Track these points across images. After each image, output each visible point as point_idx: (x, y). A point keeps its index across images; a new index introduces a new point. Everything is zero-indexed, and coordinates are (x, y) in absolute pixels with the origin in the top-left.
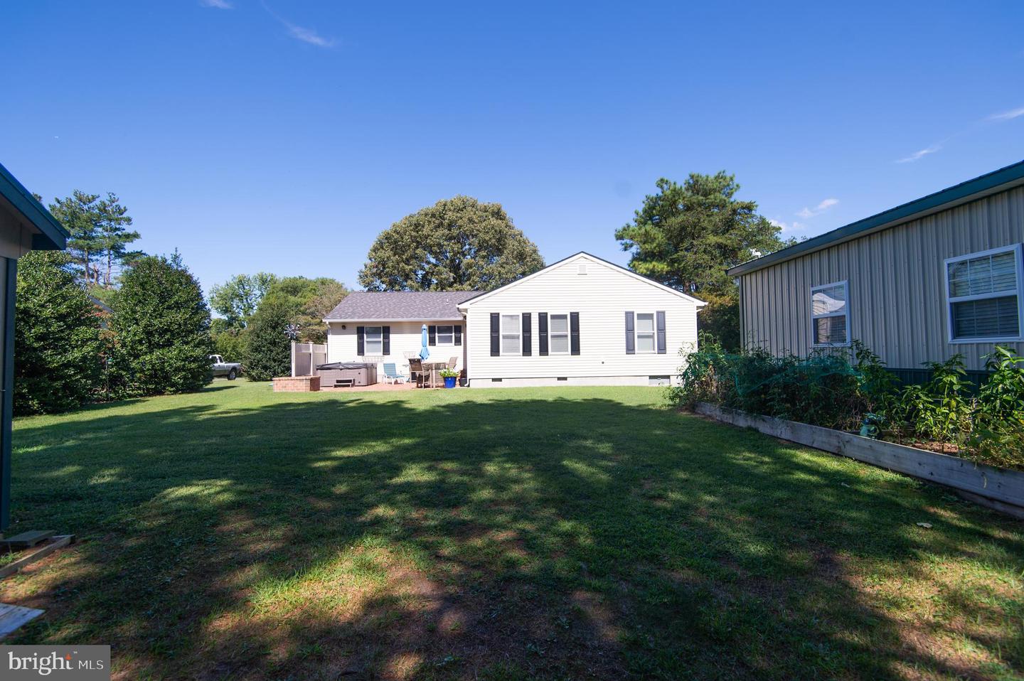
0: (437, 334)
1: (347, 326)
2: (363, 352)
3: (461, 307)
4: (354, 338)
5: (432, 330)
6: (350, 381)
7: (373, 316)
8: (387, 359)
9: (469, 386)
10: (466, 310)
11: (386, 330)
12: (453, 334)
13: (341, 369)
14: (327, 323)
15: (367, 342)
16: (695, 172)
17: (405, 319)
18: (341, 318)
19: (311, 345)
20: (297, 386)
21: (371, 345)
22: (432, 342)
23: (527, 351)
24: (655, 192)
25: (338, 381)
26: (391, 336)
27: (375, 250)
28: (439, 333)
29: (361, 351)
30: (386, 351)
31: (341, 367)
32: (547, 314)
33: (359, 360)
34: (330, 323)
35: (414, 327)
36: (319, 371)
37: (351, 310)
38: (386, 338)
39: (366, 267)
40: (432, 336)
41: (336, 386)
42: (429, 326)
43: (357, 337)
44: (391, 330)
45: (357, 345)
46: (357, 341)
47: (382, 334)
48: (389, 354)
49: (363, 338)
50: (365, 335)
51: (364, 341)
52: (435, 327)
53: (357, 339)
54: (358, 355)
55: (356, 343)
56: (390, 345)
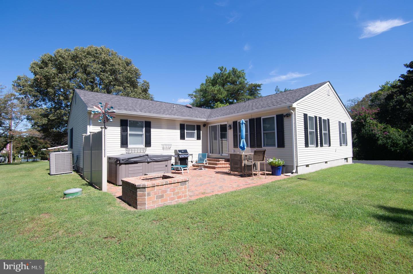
0: (185, 130)
2: (127, 144)
4: (118, 130)
5: (182, 127)
8: (149, 151)
9: (297, 172)
11: (148, 125)
12: (196, 131)
21: (134, 138)
22: (182, 137)
26: (153, 130)
28: (187, 130)
29: (124, 143)
30: (148, 143)
32: (321, 118)
35: (170, 124)
38: (148, 132)
40: (182, 132)
42: (180, 124)
43: (120, 129)
44: (151, 125)
45: (120, 138)
46: (120, 134)
47: (144, 128)
48: (150, 146)
49: (127, 131)
50: (128, 127)
51: (127, 134)
52: (184, 124)
53: (120, 131)
54: (121, 147)
55: (120, 136)
56: (151, 138)
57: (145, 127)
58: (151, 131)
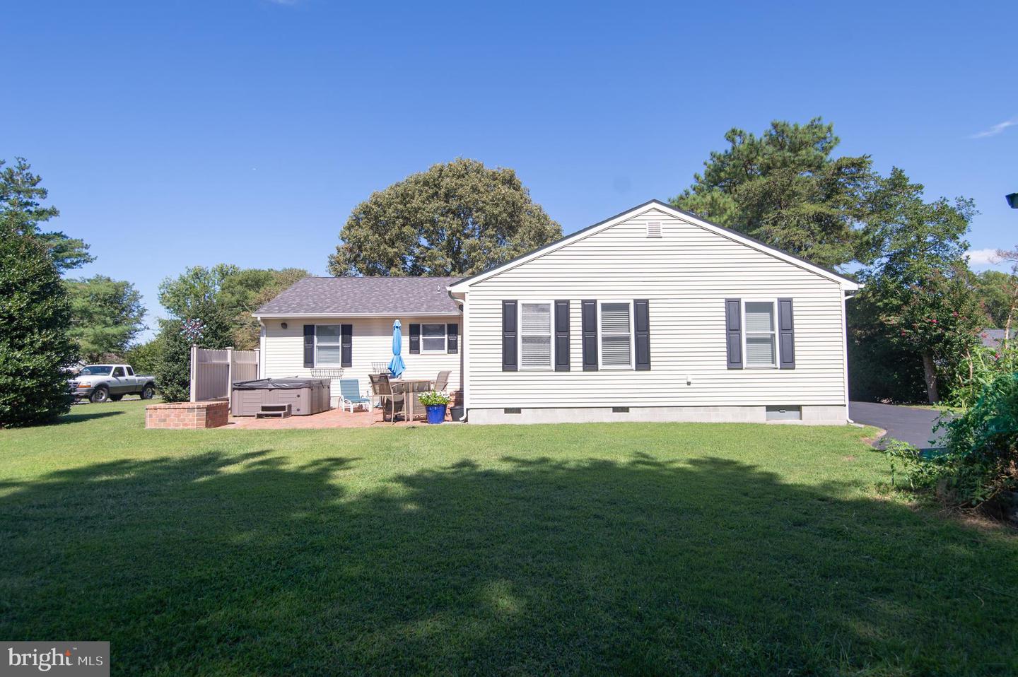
0: (421, 336)
1: (290, 325)
2: (312, 362)
3: (455, 289)
4: (300, 341)
5: (414, 330)
6: (283, 408)
7: (328, 310)
8: (348, 374)
9: (466, 420)
10: (463, 296)
11: (347, 331)
12: (446, 336)
13: (270, 390)
14: (259, 319)
15: (319, 348)
16: (780, 120)
17: (374, 314)
18: (280, 311)
19: (229, 352)
20: (184, 420)
21: (323, 353)
22: (414, 348)
23: (563, 363)
24: (724, 147)
25: (264, 409)
26: (355, 339)
27: (349, 228)
28: (424, 335)
29: (309, 361)
30: (347, 361)
31: (270, 386)
32: (595, 302)
33: (306, 374)
34: (263, 320)
35: (384, 326)
36: (236, 392)
37: (298, 299)
38: (347, 342)
39: (339, 251)
40: (414, 339)
41: (260, 416)
42: (410, 325)
43: (303, 340)
44: (353, 331)
45: (303, 353)
46: (303, 346)
47: (341, 336)
48: (351, 366)
49: (313, 342)
50: (315, 337)
51: (313, 347)
52: (419, 325)
53: (303, 343)
54: (305, 367)
55: (303, 349)
56: (353, 352)
57: (342, 334)
58: (353, 340)
